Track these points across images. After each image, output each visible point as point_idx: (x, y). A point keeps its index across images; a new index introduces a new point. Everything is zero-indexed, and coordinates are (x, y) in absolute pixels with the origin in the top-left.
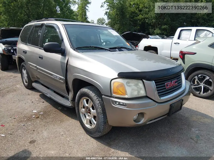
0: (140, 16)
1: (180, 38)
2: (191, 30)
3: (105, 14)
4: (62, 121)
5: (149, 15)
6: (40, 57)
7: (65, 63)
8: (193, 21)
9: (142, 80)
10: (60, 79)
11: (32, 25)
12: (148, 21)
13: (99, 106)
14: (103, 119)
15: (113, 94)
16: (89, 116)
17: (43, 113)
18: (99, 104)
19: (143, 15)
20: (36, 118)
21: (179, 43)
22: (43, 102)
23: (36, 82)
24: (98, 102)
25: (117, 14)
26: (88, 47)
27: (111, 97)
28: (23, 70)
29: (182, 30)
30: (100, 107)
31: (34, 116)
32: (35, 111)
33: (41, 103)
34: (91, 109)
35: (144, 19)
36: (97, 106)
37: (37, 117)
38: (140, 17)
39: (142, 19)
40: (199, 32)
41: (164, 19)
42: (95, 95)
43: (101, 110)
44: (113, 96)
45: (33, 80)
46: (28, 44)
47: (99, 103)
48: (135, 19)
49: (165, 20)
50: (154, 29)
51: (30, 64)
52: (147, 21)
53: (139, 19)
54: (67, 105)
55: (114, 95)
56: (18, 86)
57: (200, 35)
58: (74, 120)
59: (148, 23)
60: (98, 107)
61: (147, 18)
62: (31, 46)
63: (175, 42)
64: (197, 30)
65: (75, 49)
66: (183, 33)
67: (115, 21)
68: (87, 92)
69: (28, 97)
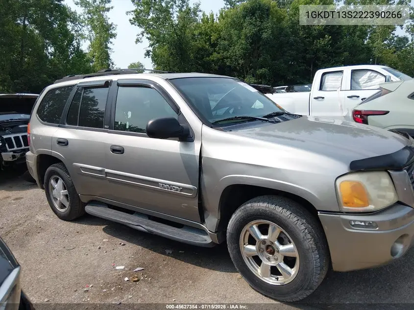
0: (215, 54)
1: (323, 89)
2: (341, 72)
3: (146, 55)
4: (194, 279)
5: (230, 51)
6: (114, 151)
7: (195, 156)
8: (308, 56)
9: (386, 171)
10: (184, 189)
11: (74, 86)
12: (230, 63)
13: (305, 235)
14: (319, 260)
15: (344, 207)
16: (269, 259)
17: (141, 269)
18: (306, 231)
19: (219, 53)
20: (135, 281)
21: (323, 98)
22: (124, 245)
23: (94, 202)
24: (303, 227)
25: (172, 54)
26: (232, 119)
27: (341, 213)
28: (52, 182)
29: (324, 74)
30: (309, 236)
31: (126, 279)
32: (122, 267)
33: (121, 248)
34: (276, 243)
35: (222, 59)
36: (302, 235)
37: (136, 279)
38: (215, 56)
39: (218, 60)
40: (356, 75)
41: (259, 56)
42: (291, 214)
43: (311, 242)
44: (344, 210)
45: (84, 200)
46: (67, 125)
47: (305, 229)
48: (205, 61)
49: (261, 59)
50: (243, 76)
51: (81, 167)
52: (228, 64)
53: (213, 61)
54: (199, 243)
55: (346, 208)
56: (40, 218)
57: (360, 80)
58: (218, 273)
59: (229, 67)
60: (304, 237)
61: (227, 58)
62: (77, 129)
63: (316, 97)
64: (353, 72)
65: (212, 126)
66: (328, 78)
67: (169, 67)
68: (266, 211)
69: (82, 238)
